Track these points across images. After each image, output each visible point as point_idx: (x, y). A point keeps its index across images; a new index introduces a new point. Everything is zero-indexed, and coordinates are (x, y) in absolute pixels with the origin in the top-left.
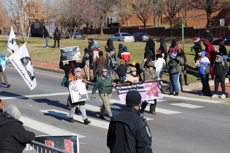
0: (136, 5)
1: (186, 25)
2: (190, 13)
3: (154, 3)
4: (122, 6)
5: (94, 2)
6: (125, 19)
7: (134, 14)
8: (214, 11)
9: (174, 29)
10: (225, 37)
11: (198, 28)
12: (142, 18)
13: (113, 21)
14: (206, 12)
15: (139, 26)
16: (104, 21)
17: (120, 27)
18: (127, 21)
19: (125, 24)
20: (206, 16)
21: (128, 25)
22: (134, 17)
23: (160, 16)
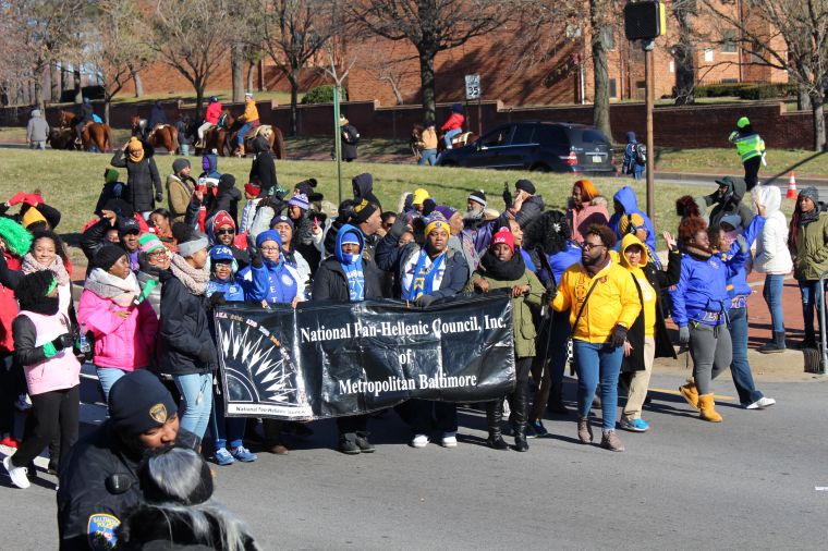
0: (165, 21)
1: (347, 95)
2: (360, 51)
3: (232, 14)
4: (113, 26)
5: (13, 9)
6: (128, 71)
7: (159, 54)
8: (445, 47)
9: (302, 109)
10: (485, 137)
11: (390, 105)
12: (190, 71)
13: (82, 77)
14: (416, 50)
15: (178, 99)
16: (49, 79)
17: (108, 100)
18: (135, 80)
19: (127, 90)
20: (417, 64)
21: (137, 96)
22: (158, 66)
23: (252, 64)
